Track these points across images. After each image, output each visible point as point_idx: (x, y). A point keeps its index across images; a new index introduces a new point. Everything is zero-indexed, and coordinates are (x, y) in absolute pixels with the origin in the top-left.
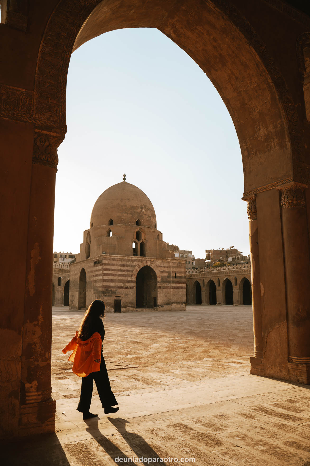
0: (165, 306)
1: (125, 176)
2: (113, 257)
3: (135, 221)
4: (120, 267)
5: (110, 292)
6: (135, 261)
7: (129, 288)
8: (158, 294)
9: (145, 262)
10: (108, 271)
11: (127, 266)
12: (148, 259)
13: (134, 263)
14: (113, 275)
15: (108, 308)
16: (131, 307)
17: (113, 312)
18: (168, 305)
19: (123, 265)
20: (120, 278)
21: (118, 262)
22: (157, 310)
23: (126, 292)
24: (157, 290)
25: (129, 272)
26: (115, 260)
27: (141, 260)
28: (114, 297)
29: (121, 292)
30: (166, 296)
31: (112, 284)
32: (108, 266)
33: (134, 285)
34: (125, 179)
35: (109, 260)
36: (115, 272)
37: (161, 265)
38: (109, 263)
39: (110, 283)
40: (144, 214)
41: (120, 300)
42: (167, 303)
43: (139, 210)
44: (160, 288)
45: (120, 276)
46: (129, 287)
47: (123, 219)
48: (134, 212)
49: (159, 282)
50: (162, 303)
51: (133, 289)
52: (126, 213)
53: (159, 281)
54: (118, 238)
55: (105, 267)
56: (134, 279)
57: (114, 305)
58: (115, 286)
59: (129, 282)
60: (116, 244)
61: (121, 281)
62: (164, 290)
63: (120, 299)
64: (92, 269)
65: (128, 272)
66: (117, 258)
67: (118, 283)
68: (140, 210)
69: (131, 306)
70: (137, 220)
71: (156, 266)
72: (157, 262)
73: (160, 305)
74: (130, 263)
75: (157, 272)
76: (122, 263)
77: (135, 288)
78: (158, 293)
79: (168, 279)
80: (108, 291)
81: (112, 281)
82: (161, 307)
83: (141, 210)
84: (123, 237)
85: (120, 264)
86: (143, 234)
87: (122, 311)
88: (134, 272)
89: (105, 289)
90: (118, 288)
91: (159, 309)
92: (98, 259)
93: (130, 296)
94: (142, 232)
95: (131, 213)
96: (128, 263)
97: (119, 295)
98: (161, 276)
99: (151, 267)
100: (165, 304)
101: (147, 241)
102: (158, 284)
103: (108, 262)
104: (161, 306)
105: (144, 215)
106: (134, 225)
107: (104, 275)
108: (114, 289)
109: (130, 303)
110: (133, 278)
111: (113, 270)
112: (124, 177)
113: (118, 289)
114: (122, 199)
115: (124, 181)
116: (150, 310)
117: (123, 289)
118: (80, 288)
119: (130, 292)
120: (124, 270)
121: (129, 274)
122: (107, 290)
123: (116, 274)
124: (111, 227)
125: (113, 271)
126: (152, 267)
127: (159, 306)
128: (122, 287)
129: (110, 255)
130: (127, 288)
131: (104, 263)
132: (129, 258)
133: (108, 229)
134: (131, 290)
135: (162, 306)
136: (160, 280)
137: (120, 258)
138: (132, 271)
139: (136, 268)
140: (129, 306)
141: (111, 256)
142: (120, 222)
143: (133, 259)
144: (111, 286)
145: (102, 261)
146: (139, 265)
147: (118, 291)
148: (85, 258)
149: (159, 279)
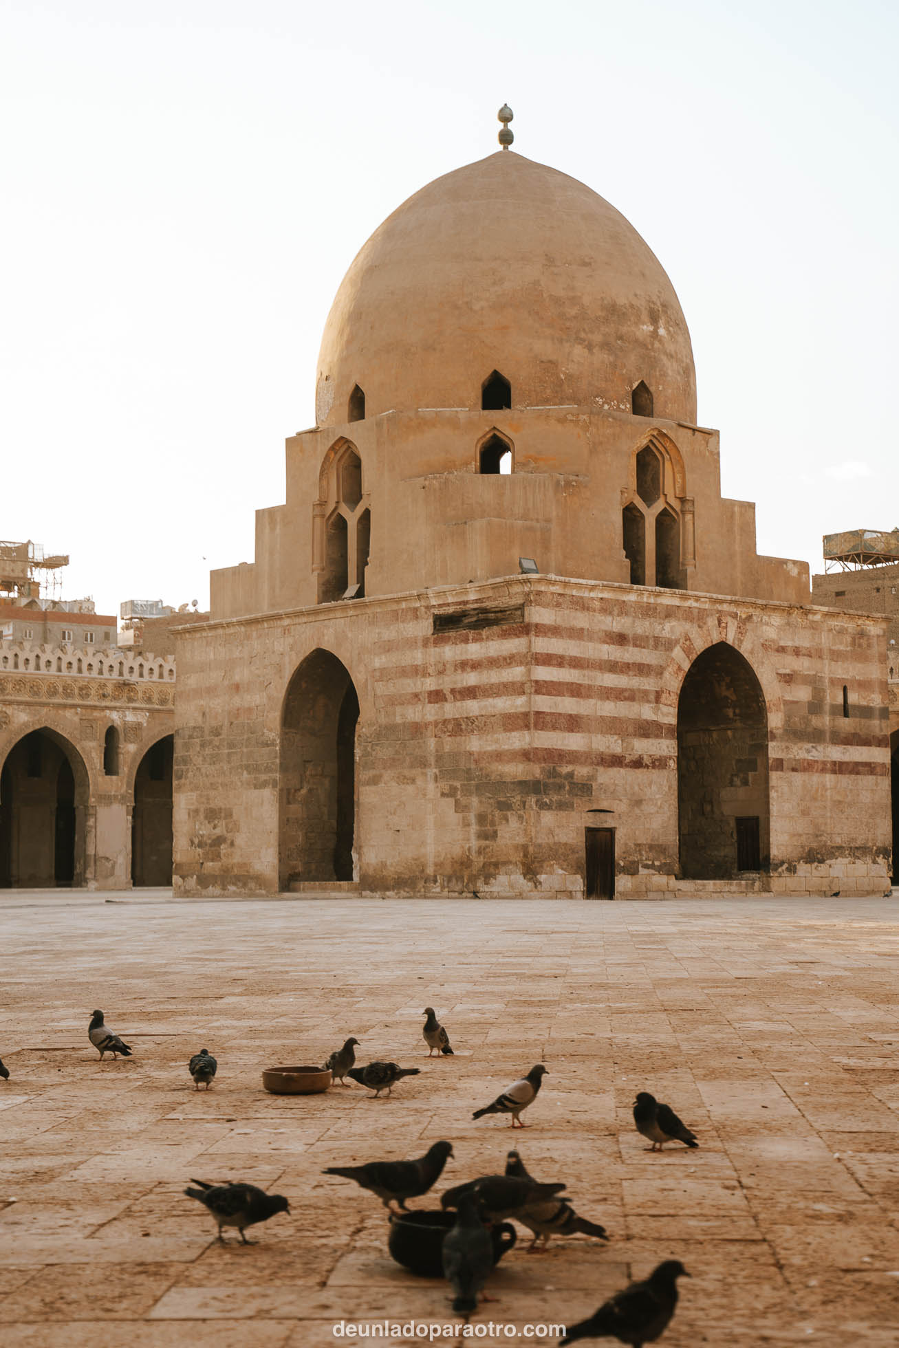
0: (803, 868)
1: (506, 116)
2: (574, 593)
3: (628, 392)
4: (606, 646)
5: (567, 788)
6: (669, 613)
7: (647, 766)
8: (771, 801)
9: (712, 622)
10: (554, 666)
11: (639, 642)
12: (725, 607)
13: (667, 626)
14: (576, 691)
15: (561, 872)
16: (659, 870)
17: (579, 895)
18: (816, 864)
19: (621, 639)
20: (609, 709)
21: (599, 617)
22: (766, 889)
23: (636, 788)
24: (767, 780)
25: (648, 675)
26: (582, 605)
27: (697, 610)
28: (584, 815)
29: (612, 789)
30: (805, 813)
31: (574, 742)
32: (554, 640)
33: (667, 747)
34: (506, 138)
35: (558, 605)
36: (586, 672)
37: (782, 643)
38: (559, 622)
39: (567, 734)
40: (666, 354)
41: (611, 831)
42: (809, 851)
43: (645, 327)
44: (782, 770)
45: (608, 698)
46: (645, 757)
47: (570, 377)
48: (621, 338)
49: (774, 737)
50: (790, 849)
51: (665, 773)
52: (580, 341)
53: (774, 731)
54: (563, 483)
55: (542, 645)
56: (668, 715)
57: (583, 854)
58: (587, 750)
59: (646, 730)
60: (548, 521)
61: (613, 726)
62: (798, 778)
63: (609, 822)
64: (417, 657)
65: (641, 676)
66: (593, 595)
67: (599, 736)
68: (647, 328)
69: (657, 863)
70: (635, 385)
71: (763, 645)
72: (767, 624)
73: (782, 863)
74: (648, 623)
75: (766, 675)
76: (616, 624)
77: (673, 764)
78: (773, 794)
79: (815, 721)
80: (558, 780)
81: (573, 723)
82: (786, 874)
83: (651, 328)
84: (581, 478)
85: (606, 631)
86: (668, 465)
87: (621, 894)
88: (666, 674)
89: (543, 770)
90: (598, 764)
91: (779, 881)
92: (476, 601)
93: (653, 809)
94: (661, 453)
95: (606, 346)
96: (641, 627)
97: (604, 805)
98: (786, 703)
99: (742, 651)
100: (802, 858)
101: (688, 506)
102: (771, 745)
103: (553, 618)
104: (786, 866)
105: (664, 359)
106: (623, 411)
107: (537, 692)
108: (582, 771)
109: (651, 847)
110: (665, 709)
111: (576, 663)
112: (501, 126)
113: (601, 769)
114: (550, 261)
115: (506, 148)
116: (734, 888)
117: (623, 771)
118: (284, 768)
119: (654, 788)
120: (624, 663)
121: (647, 687)
122: (553, 774)
123: (590, 687)
124: (498, 418)
125: (575, 667)
126: (745, 649)
127: (777, 866)
128: (616, 761)
129: (562, 579)
130: (638, 764)
131: (537, 625)
132: (645, 600)
133: (487, 429)
134: (655, 774)
135: (792, 869)
136: (780, 725)
137: (606, 595)
138: (660, 671)
139: (677, 653)
140: (650, 863)
141: (566, 584)
142: (548, 391)
143: (661, 604)
144: (571, 753)
145: (521, 608)
146: (688, 639)
147: (600, 780)
148: (315, 598)
149: (775, 720)
